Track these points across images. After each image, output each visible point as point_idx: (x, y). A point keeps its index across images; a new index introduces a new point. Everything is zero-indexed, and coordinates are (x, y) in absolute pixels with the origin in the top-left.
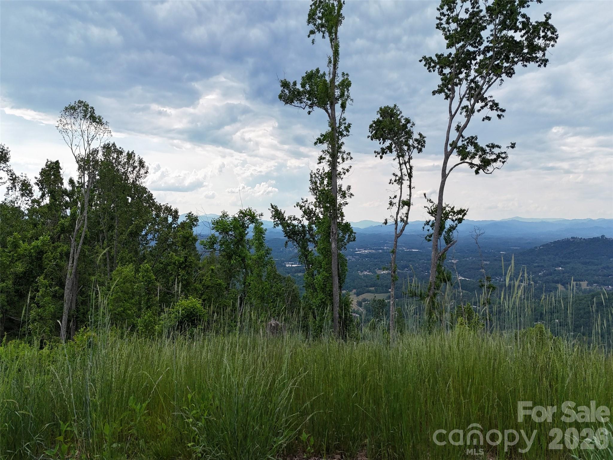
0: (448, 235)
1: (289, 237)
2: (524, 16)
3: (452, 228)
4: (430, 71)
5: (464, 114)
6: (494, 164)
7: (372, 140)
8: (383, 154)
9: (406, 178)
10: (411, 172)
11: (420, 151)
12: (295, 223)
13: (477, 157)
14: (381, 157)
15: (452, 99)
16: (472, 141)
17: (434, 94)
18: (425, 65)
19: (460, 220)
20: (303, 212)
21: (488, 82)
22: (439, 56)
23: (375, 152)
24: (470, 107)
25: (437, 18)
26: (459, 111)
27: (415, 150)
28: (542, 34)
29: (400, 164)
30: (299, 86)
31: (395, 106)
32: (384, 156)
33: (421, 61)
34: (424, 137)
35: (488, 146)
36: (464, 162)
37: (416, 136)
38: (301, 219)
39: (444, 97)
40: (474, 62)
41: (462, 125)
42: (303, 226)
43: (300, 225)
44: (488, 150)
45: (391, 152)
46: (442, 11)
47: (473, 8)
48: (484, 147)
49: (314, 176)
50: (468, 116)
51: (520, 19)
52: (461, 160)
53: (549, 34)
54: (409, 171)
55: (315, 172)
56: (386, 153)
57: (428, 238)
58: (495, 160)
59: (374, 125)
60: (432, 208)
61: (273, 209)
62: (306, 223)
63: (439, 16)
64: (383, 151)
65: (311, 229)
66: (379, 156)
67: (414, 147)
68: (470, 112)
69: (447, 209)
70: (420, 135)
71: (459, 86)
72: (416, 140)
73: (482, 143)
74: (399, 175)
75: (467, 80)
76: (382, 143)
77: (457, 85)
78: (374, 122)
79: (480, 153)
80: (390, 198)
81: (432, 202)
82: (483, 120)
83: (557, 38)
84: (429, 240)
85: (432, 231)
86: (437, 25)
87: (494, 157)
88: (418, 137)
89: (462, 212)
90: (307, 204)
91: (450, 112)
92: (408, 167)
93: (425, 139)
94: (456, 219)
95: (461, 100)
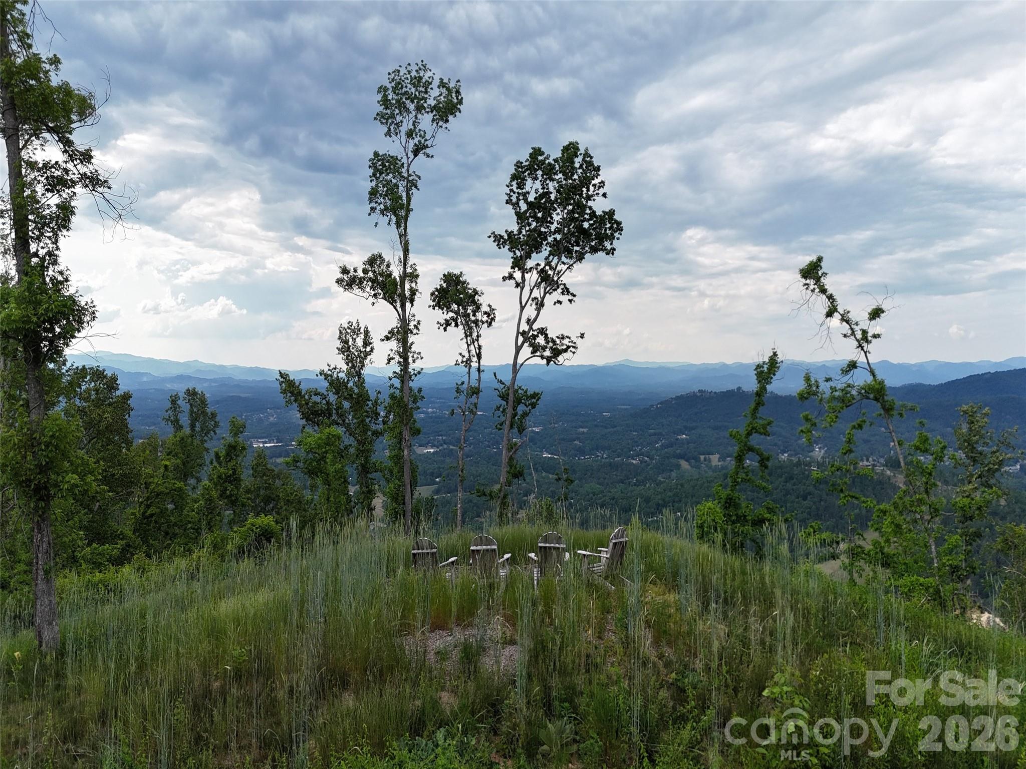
0: (521, 422)
1: (308, 419)
2: (590, 208)
3: (525, 415)
4: (500, 248)
5: (534, 306)
6: (565, 355)
7: (434, 309)
8: (447, 326)
9: (475, 359)
10: (480, 352)
11: (490, 325)
12: (317, 399)
13: (548, 350)
14: (445, 330)
15: (522, 289)
16: (543, 331)
17: (504, 280)
18: (494, 241)
19: (533, 406)
20: (330, 384)
21: (558, 274)
22: (510, 234)
23: (438, 323)
24: (540, 299)
25: (506, 194)
26: (530, 302)
27: (485, 325)
28: (608, 225)
29: (468, 345)
30: (360, 274)
31: (461, 273)
32: (448, 328)
33: (490, 237)
34: (493, 310)
35: (558, 337)
36: (534, 356)
37: (484, 308)
38: (326, 393)
39: (515, 285)
40: (545, 243)
41: (532, 318)
42: (328, 403)
43: (324, 402)
44: (558, 341)
45: (457, 325)
46: (511, 188)
47: (543, 188)
48: (554, 338)
49: (344, 331)
50: (538, 310)
51: (588, 211)
52: (532, 353)
53: (615, 226)
54: (478, 351)
55: (346, 327)
56: (450, 325)
57: (498, 426)
58: (565, 351)
59: (437, 293)
60: (503, 390)
61: (282, 380)
62: (332, 398)
63: (509, 192)
64: (448, 323)
65: (340, 407)
66: (442, 328)
67: (483, 323)
68: (540, 305)
69: (520, 391)
70: (490, 306)
71: (530, 274)
72: (485, 313)
73: (552, 334)
74: (467, 355)
75: (537, 269)
76: (446, 313)
77: (527, 273)
78: (437, 290)
79: (551, 344)
80: (457, 384)
81: (503, 384)
82: (555, 304)
83: (622, 230)
84: (500, 429)
85: (503, 419)
86: (507, 201)
87: (564, 347)
88: (488, 309)
89: (536, 396)
90: (335, 373)
91: (521, 303)
92: (477, 346)
93: (495, 311)
94: (529, 405)
95: (532, 291)
